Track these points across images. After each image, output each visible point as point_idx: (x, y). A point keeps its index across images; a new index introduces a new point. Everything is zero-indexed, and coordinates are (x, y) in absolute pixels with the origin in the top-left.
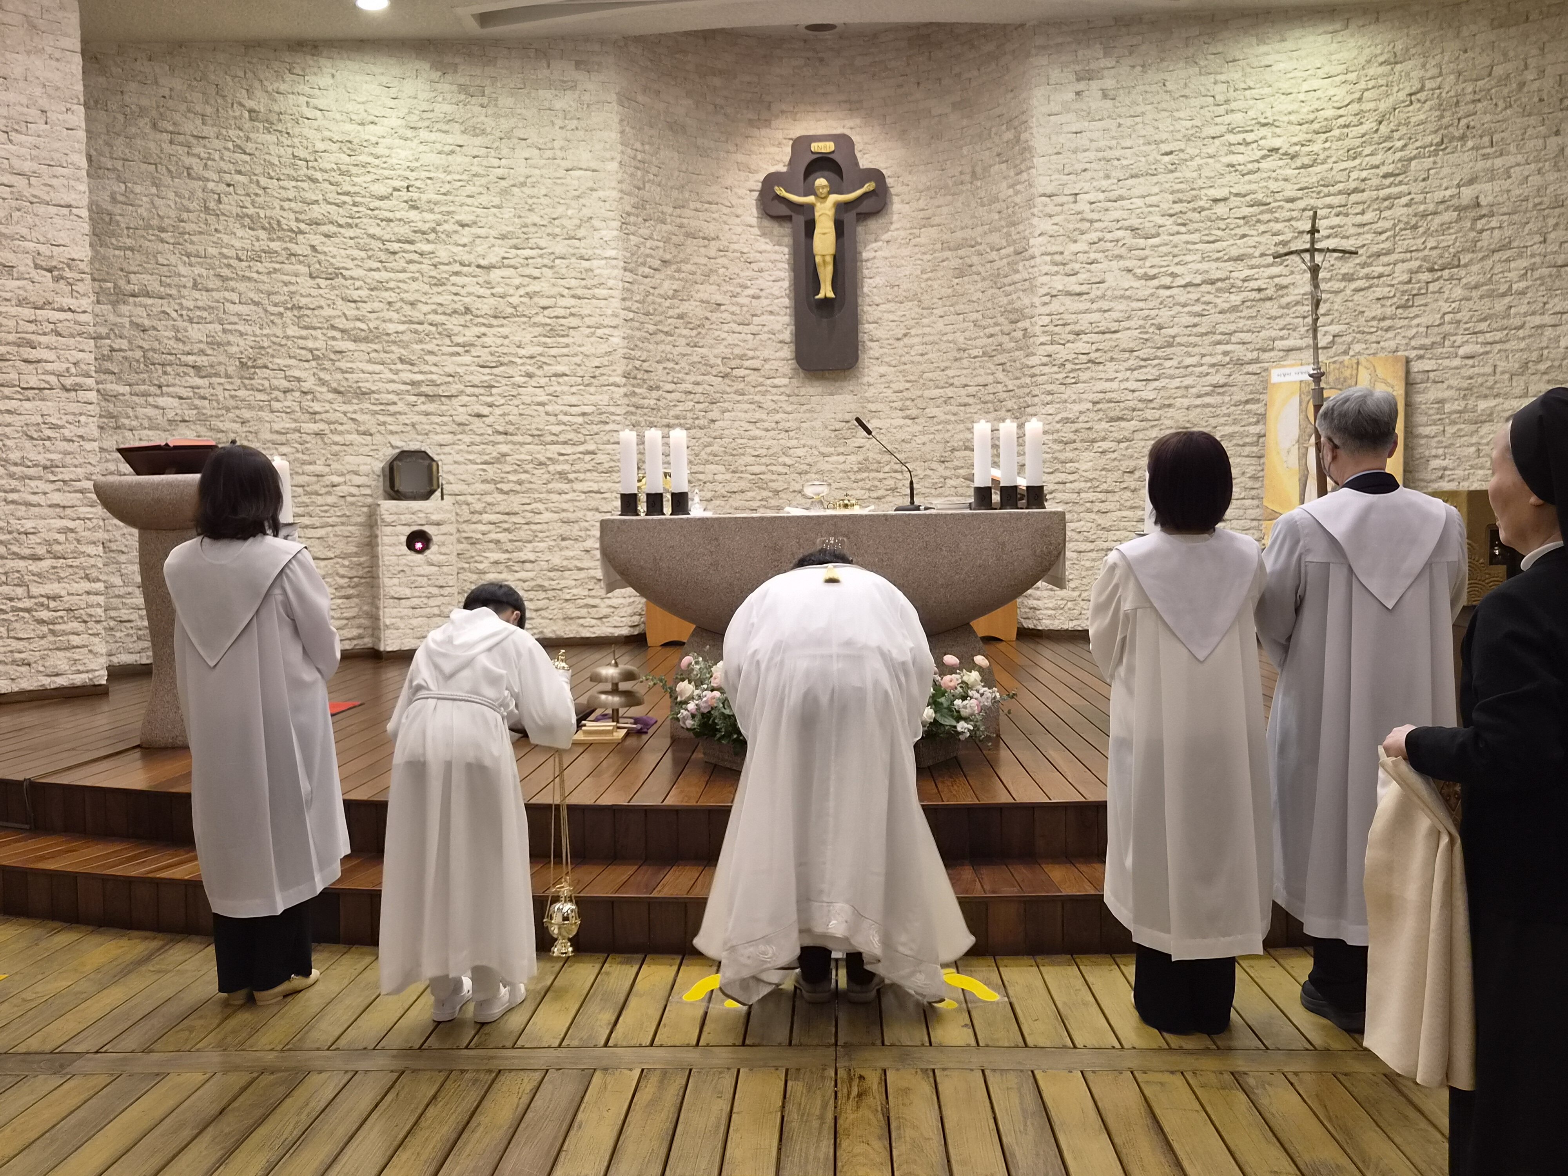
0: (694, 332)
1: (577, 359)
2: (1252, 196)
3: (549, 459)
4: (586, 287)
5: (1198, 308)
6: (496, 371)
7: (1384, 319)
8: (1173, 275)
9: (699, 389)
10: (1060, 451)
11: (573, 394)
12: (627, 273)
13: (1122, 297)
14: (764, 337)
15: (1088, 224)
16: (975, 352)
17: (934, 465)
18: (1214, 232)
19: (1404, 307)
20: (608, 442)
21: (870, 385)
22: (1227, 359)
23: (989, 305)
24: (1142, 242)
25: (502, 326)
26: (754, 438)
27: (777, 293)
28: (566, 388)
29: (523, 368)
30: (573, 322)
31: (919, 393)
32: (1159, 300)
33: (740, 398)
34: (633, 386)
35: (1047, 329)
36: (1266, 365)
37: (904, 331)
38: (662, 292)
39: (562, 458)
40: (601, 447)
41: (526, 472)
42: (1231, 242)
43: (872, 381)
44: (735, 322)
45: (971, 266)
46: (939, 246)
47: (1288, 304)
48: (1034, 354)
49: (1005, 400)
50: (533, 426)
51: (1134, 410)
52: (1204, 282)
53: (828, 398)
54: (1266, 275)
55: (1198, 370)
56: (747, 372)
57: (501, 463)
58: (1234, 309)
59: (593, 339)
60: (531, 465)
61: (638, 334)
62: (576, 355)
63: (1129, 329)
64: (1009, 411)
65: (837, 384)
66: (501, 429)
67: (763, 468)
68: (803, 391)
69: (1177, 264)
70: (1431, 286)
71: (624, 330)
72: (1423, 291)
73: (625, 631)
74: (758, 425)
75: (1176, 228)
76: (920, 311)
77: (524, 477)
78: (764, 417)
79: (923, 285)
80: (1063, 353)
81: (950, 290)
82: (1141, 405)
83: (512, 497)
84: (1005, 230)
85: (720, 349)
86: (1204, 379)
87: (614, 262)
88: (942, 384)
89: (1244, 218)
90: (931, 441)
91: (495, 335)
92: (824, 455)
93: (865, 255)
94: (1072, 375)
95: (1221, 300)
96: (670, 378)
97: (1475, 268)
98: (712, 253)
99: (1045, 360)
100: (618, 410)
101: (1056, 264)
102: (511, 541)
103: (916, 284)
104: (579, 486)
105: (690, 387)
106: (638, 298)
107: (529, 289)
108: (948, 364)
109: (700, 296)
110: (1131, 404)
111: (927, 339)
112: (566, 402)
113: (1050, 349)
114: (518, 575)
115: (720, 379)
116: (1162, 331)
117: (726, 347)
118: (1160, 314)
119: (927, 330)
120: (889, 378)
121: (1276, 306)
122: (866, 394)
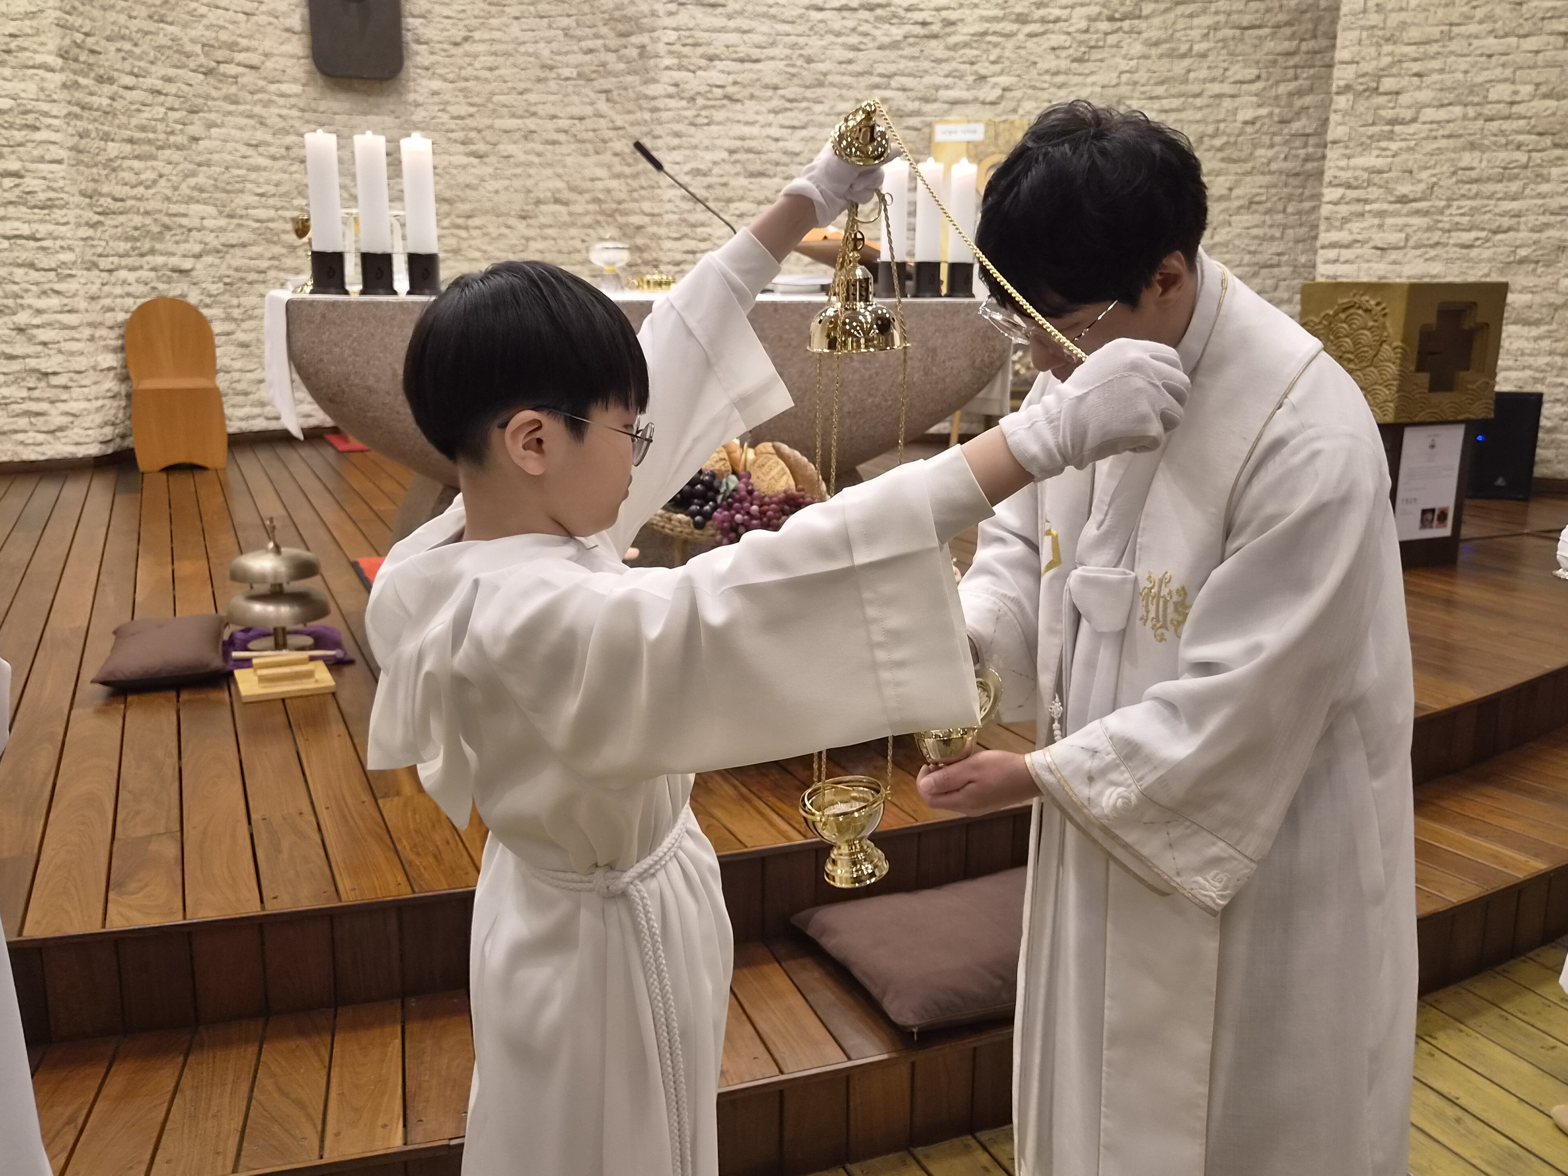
5: (854, 40)
7: (1057, 73)
9: (172, 88)
10: (689, 211)
13: (765, 15)
14: (262, 19)
16: (566, 72)
17: (512, 221)
19: (1080, 60)
20: (42, 160)
21: (417, 105)
26: (256, 169)
31: (488, 122)
32: (810, 24)
33: (232, 108)
34: (75, 72)
35: (673, 48)
36: (929, 119)
37: (464, 33)
40: (32, 166)
43: (420, 99)
47: (956, 45)
48: (655, 81)
49: (611, 140)
51: (777, 164)
52: (862, 7)
53: (359, 119)
56: (241, 69)
58: (895, 45)
63: (772, 58)
64: (616, 154)
65: (372, 100)
67: (272, 213)
68: (323, 105)
70: (1109, 37)
72: (1101, 44)
74: (261, 149)
76: (486, 7)
78: (269, 138)
80: (693, 83)
82: (785, 159)
85: (198, 31)
88: (520, 112)
90: (506, 189)
94: (704, 113)
95: (880, 31)
96: (128, 68)
97: (1157, 21)
99: (672, 90)
100: (55, 109)
105: (159, 84)
108: (528, 85)
110: (775, 156)
111: (496, 47)
113: (677, 75)
115: (201, 77)
116: (813, 65)
117: (207, 28)
118: (810, 43)
119: (497, 35)
120: (446, 97)
121: (941, 47)
122: (413, 117)
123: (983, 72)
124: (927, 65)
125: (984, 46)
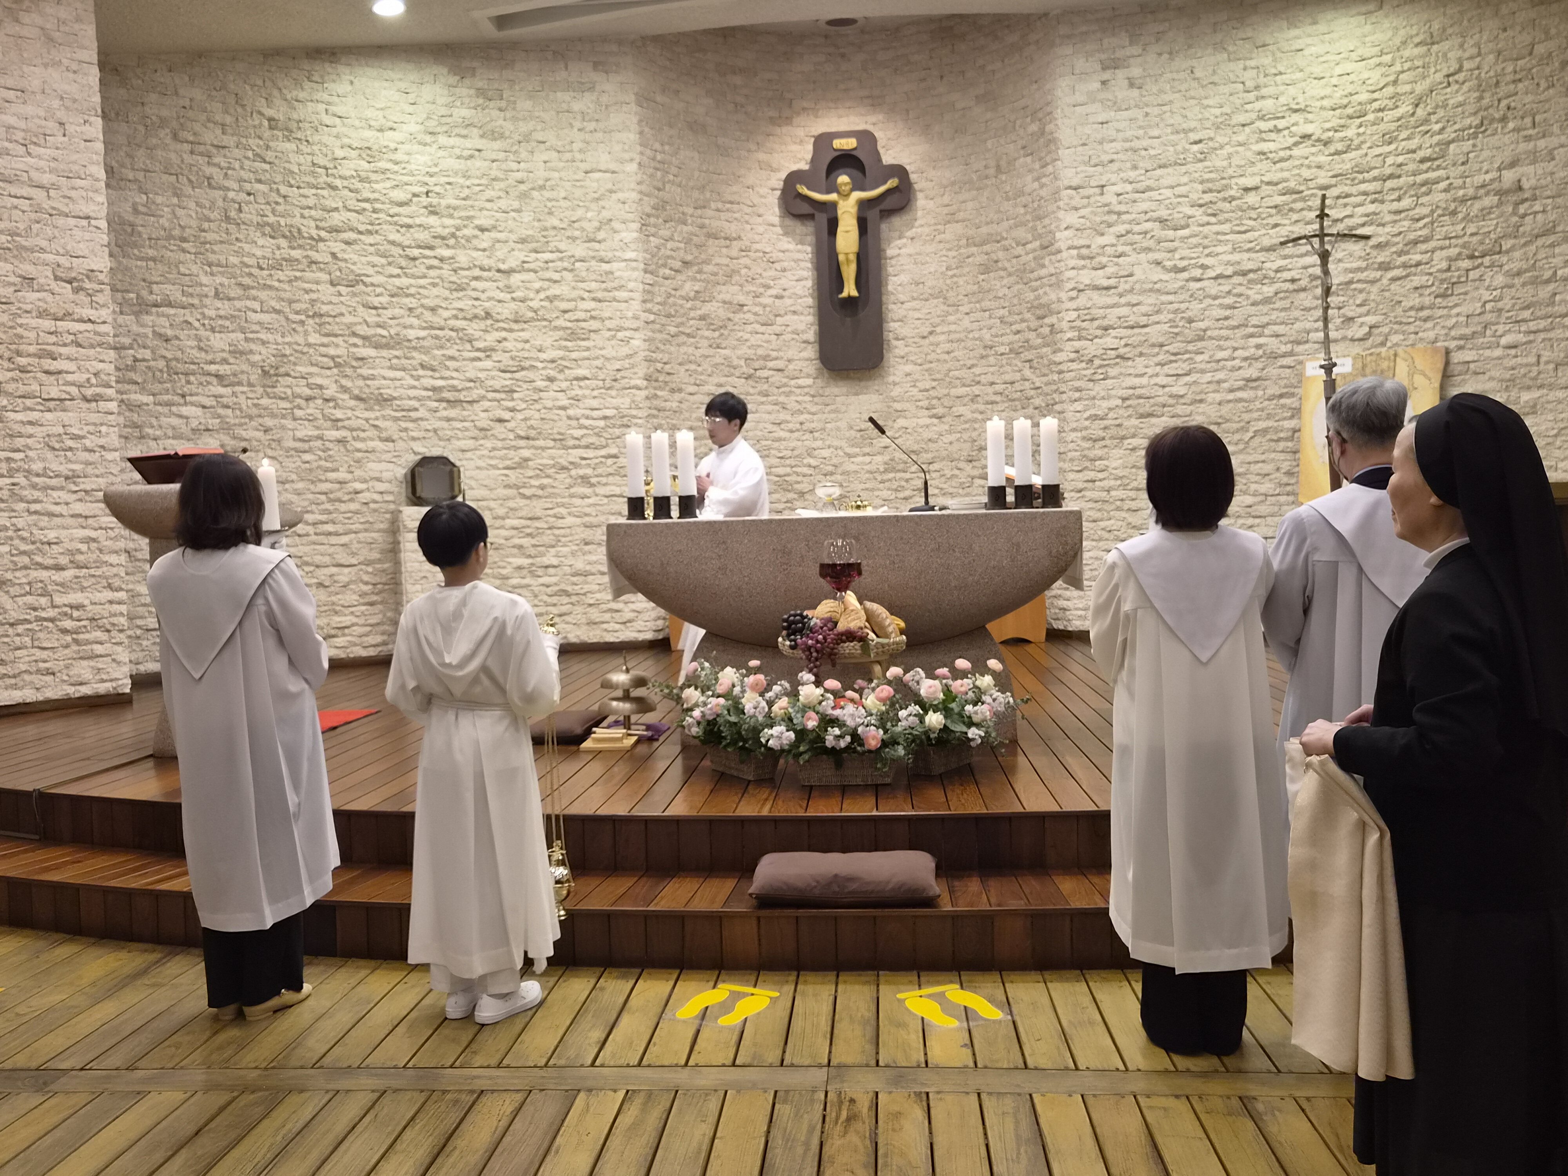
0: (717, 334)
1: (598, 363)
2: (1285, 184)
3: (571, 463)
4: (606, 290)
5: (1229, 300)
6: (517, 375)
7: (1422, 308)
8: (1204, 267)
10: (1089, 449)
11: (595, 397)
12: (648, 275)
13: (1151, 290)
14: (787, 337)
15: (1115, 217)
16: (1002, 349)
17: (962, 465)
18: (1244, 222)
19: (1444, 296)
21: (895, 384)
22: (1260, 352)
23: (1015, 301)
24: (1171, 234)
25: (523, 330)
26: (779, 440)
27: (800, 292)
28: (587, 392)
29: (544, 372)
30: (594, 325)
31: (946, 391)
32: (1190, 293)
33: (765, 399)
34: (655, 388)
35: (1074, 324)
36: (1301, 358)
37: (929, 329)
38: (683, 293)
39: (584, 462)
41: (548, 476)
42: (1263, 231)
43: (897, 380)
44: (758, 322)
45: (996, 262)
46: (964, 241)
48: (1061, 350)
49: (1032, 397)
50: (555, 431)
51: (1164, 406)
52: (1236, 273)
53: (853, 398)
54: (1299, 265)
55: (1229, 364)
56: (771, 372)
57: (522, 468)
58: (1267, 301)
59: (613, 342)
60: (553, 470)
61: (658, 336)
62: (597, 358)
63: (1158, 323)
64: (1036, 408)
65: (863, 384)
66: (523, 434)
67: (788, 470)
68: (828, 391)
69: (1207, 255)
70: (1471, 273)
71: (645, 332)
72: (1463, 279)
73: (649, 636)
74: (782, 426)
75: (1206, 219)
76: (946, 308)
77: (546, 481)
78: (789, 418)
79: (948, 282)
80: (1091, 349)
81: (976, 287)
82: (1171, 401)
83: (535, 502)
84: (1030, 225)
85: (744, 351)
86: (1237, 373)
87: (634, 264)
88: (968, 382)
89: (1276, 207)
90: (958, 440)
91: (516, 340)
92: (849, 456)
93: (890, 252)
94: (1100, 371)
95: (1253, 291)
96: (692, 381)
97: (1517, 254)
98: (734, 253)
99: (1073, 356)
100: (640, 413)
101: (1083, 258)
102: (534, 546)
103: (941, 281)
104: (601, 490)
106: (659, 299)
107: (548, 293)
108: (975, 362)
109: (721, 297)
110: (1161, 400)
111: (953, 336)
112: (587, 406)
113: (1077, 344)
114: (541, 580)
115: (743, 380)
116: (1193, 325)
117: (749, 348)
118: (1191, 307)
119: (953, 327)
120: (915, 377)
121: (1310, 297)
122: (892, 394)
123: (1350, 314)
124: (1297, 313)
125: (1350, 293)
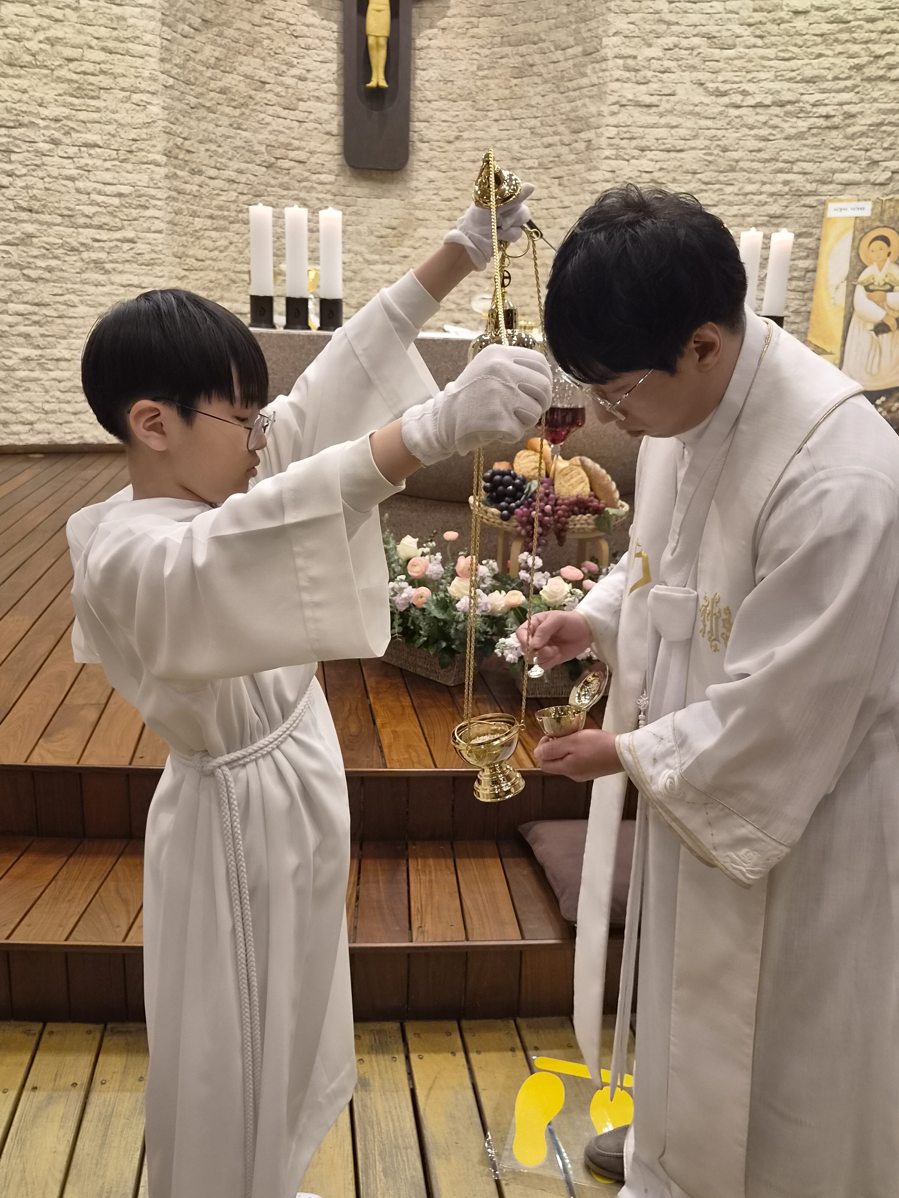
0: (237, 112)
1: (111, 128)
2: (834, 12)
3: (83, 244)
4: (117, 39)
5: (764, 132)
6: (15, 132)
8: (745, 93)
9: (243, 178)
11: (107, 170)
12: (165, 28)
13: (691, 113)
14: (310, 125)
15: (664, 27)
16: (530, 163)
18: (791, 48)
20: (149, 230)
21: (417, 190)
22: (787, 189)
23: (549, 111)
24: (717, 53)
25: (19, 77)
27: (324, 76)
28: (99, 163)
29: (47, 133)
30: (105, 81)
32: (728, 120)
33: (285, 193)
34: (175, 167)
35: (613, 141)
36: (823, 198)
37: (456, 134)
38: (204, 59)
39: (96, 244)
40: (142, 235)
41: (56, 258)
42: (806, 61)
43: (420, 185)
44: (280, 105)
45: (532, 66)
46: (498, 39)
47: (853, 134)
48: (597, 169)
49: (559, 217)
50: (63, 205)
52: (774, 104)
53: (375, 202)
54: (835, 101)
55: (757, 198)
56: (292, 164)
57: (26, 245)
58: (800, 136)
59: (128, 106)
60: (61, 251)
61: (179, 106)
62: (109, 123)
63: (694, 148)
65: (385, 186)
66: (24, 205)
68: (349, 191)
69: (749, 81)
71: (163, 98)
75: (753, 40)
76: (475, 112)
77: (54, 263)
79: (479, 83)
81: (507, 92)
83: (41, 286)
84: (573, 27)
85: (264, 135)
86: (762, 208)
87: (150, 12)
89: (822, 35)
91: (11, 88)
92: (369, 262)
93: (419, 42)
95: (789, 124)
96: (213, 163)
98: (257, 19)
99: (609, 175)
100: (160, 194)
101: (628, 69)
102: (43, 335)
103: (472, 81)
104: (117, 278)
105: (233, 175)
106: (177, 61)
107: (50, 33)
109: (242, 69)
111: (479, 144)
112: (99, 178)
113: (614, 164)
114: (52, 374)
115: (264, 169)
116: (727, 154)
117: (271, 133)
118: (727, 135)
119: (481, 134)
120: (439, 184)
121: (841, 136)
122: (414, 200)
123: (877, 157)
124: (826, 152)
125: (879, 135)
